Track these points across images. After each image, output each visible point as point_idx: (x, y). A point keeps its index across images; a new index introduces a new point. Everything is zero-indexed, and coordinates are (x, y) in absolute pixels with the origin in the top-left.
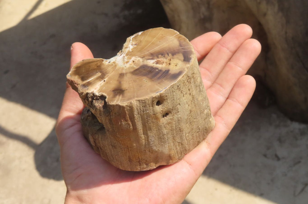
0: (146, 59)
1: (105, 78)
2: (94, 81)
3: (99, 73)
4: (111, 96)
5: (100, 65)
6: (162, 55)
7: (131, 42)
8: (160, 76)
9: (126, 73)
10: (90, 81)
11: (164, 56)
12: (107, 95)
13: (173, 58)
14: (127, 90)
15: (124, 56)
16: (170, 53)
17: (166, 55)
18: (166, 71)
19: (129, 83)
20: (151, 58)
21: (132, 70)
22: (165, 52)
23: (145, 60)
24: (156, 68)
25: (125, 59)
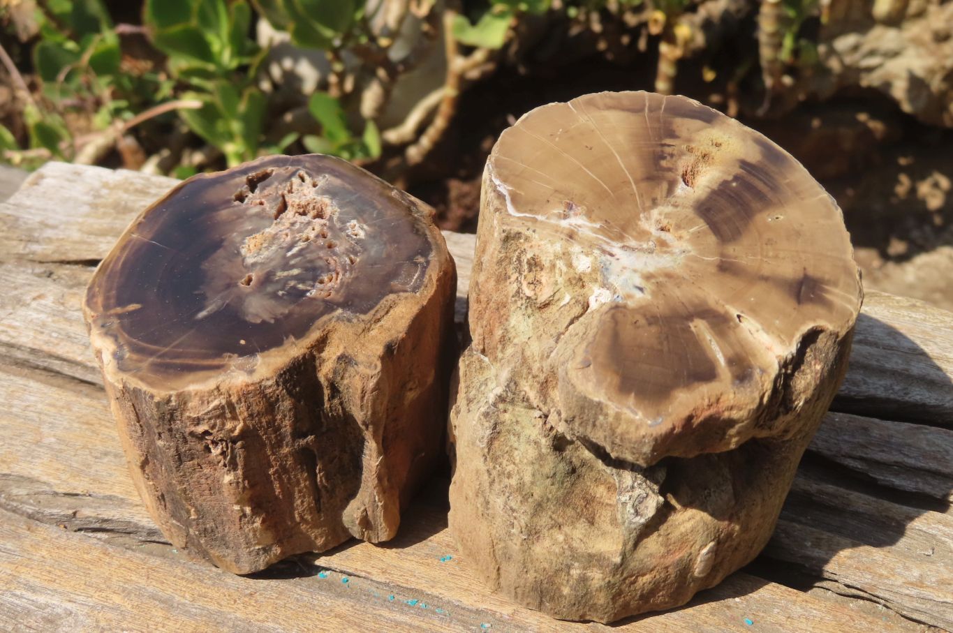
0: (667, 197)
1: (727, 313)
2: (731, 345)
3: (692, 325)
4: (820, 310)
5: (645, 316)
6: (664, 158)
7: (539, 217)
8: (765, 183)
9: (722, 255)
10: (725, 356)
11: (672, 155)
12: (814, 320)
13: (689, 140)
14: (805, 269)
15: (623, 247)
16: (661, 139)
17: (668, 150)
18: (741, 167)
19: (776, 257)
20: (665, 186)
21: (712, 239)
22: (651, 149)
23: (673, 200)
24: (720, 185)
25: (641, 245)
